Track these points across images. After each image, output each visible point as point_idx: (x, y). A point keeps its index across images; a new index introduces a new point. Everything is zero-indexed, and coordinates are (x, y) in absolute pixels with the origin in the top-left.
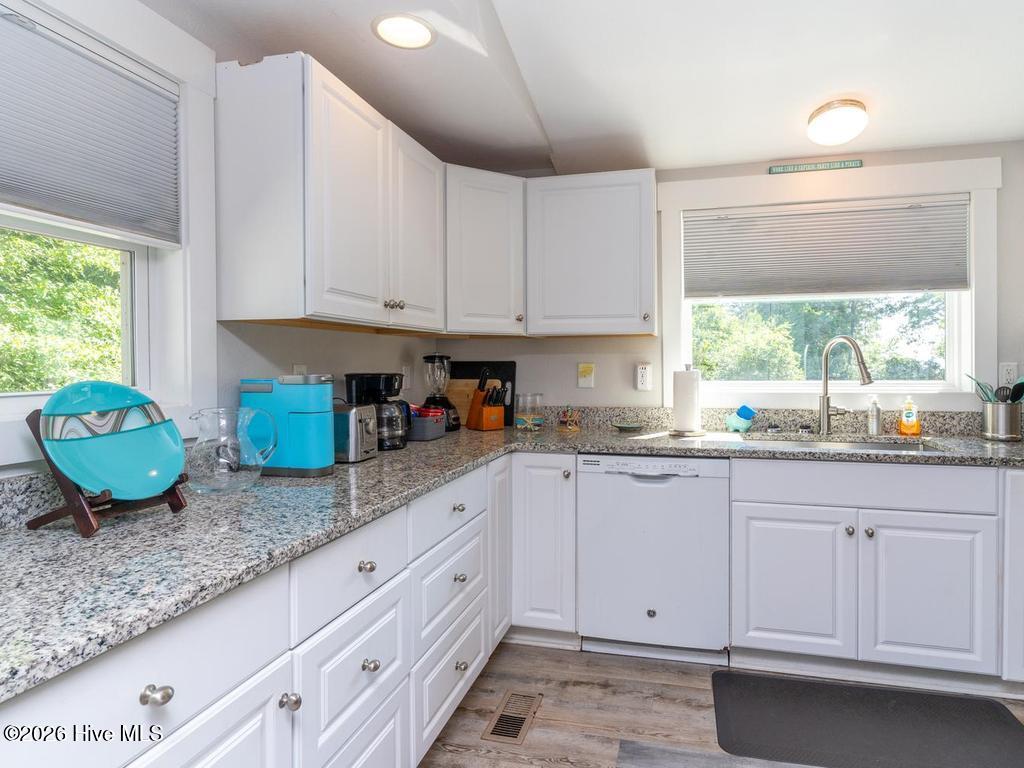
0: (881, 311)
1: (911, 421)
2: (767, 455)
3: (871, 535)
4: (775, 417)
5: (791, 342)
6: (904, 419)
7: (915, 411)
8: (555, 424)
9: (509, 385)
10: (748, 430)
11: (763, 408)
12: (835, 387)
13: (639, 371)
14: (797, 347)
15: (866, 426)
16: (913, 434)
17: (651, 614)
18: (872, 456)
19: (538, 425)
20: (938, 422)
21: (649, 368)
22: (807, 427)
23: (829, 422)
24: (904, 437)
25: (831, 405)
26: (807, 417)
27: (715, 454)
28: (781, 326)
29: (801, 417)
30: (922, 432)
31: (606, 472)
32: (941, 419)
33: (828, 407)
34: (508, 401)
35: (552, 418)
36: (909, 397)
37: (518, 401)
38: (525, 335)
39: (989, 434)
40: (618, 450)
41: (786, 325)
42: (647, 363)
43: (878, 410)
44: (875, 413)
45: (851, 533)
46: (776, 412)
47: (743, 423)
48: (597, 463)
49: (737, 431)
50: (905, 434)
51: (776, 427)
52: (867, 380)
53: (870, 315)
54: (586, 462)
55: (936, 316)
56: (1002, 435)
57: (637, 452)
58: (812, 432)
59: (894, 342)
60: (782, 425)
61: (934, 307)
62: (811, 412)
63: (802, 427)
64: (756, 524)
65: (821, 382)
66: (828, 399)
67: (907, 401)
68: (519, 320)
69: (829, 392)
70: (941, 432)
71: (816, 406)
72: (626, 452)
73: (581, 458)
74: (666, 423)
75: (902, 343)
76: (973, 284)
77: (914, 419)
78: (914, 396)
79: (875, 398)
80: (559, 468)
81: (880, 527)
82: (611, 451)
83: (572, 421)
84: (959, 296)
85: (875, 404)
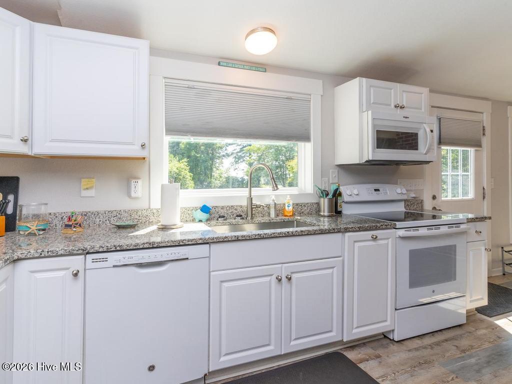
0: (224, 156)
1: (289, 209)
2: (233, 239)
3: (289, 279)
4: (222, 211)
5: (188, 168)
6: (287, 208)
7: (291, 203)
8: (59, 227)
9: (11, 197)
10: (208, 220)
11: (215, 205)
12: (255, 192)
13: (133, 184)
14: (191, 171)
15: (269, 213)
16: (291, 216)
17: (152, 368)
18: (290, 233)
19: (44, 230)
20: (299, 208)
21: (140, 182)
22: (241, 216)
23: (252, 212)
24: (287, 218)
25: (253, 202)
26: (239, 209)
27: (201, 242)
28: (183, 160)
29: (236, 210)
30: (294, 215)
31: (114, 266)
32: (300, 207)
33: (252, 203)
34: (10, 210)
35: (56, 221)
36: (288, 196)
37: (21, 211)
38: (30, 154)
39: (322, 214)
40: (125, 247)
41: (185, 160)
42: (139, 178)
43: (275, 204)
44: (273, 206)
45: (280, 280)
46: (223, 208)
47: (204, 216)
48: (105, 260)
49: (200, 221)
50: (287, 216)
51: (224, 217)
52: (275, 188)
53: (219, 157)
54: (94, 261)
55: (244, 159)
56: (326, 214)
57: (141, 247)
58: (243, 219)
59: (228, 170)
60: (226, 216)
61: (243, 155)
62: (241, 207)
63: (237, 216)
64: (225, 284)
65: (248, 189)
66: (252, 199)
67: (287, 199)
68: (25, 141)
69: (252, 194)
70: (301, 214)
71: (244, 203)
72: (131, 248)
73: (90, 257)
74: (152, 219)
75: (232, 170)
76: (312, 140)
77: (291, 208)
78: (291, 195)
79: (273, 197)
80: (68, 269)
81: (292, 273)
82: (118, 248)
83: (77, 224)
84: (305, 145)
85: (274, 201)
